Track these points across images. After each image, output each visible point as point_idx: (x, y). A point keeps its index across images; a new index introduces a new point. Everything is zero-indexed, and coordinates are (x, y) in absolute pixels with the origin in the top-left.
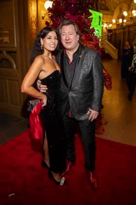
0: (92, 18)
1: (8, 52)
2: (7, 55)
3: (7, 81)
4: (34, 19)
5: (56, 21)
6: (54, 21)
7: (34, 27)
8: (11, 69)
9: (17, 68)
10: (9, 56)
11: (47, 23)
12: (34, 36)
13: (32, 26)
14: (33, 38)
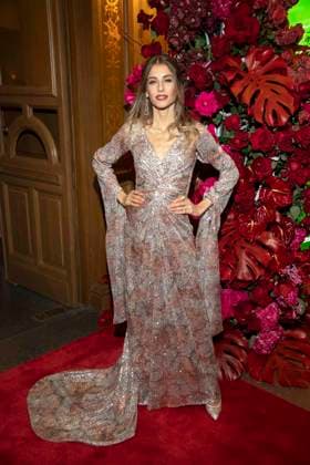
1: (37, 111)
2: (34, 118)
3: (36, 193)
4: (113, 6)
5: (168, 10)
6: (160, 8)
8: (45, 162)
9: (59, 158)
10: (38, 121)
11: (143, 17)
12: (113, 62)
13: (106, 29)
14: (109, 66)
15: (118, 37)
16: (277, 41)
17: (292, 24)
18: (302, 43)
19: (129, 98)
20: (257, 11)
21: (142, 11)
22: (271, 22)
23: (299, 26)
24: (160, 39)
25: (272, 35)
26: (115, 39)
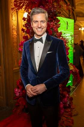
0: (60, 24)
4: (15, 27)
5: (29, 28)
6: (27, 28)
7: (15, 33)
11: (23, 30)
12: (15, 40)
13: (13, 32)
14: (14, 41)
15: (16, 34)
16: (56, 35)
17: (59, 31)
18: (62, 36)
19: (20, 49)
20: (51, 29)
21: (23, 28)
22: (55, 31)
23: (61, 32)
24: (28, 35)
25: (55, 34)
26: (15, 35)
